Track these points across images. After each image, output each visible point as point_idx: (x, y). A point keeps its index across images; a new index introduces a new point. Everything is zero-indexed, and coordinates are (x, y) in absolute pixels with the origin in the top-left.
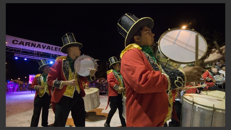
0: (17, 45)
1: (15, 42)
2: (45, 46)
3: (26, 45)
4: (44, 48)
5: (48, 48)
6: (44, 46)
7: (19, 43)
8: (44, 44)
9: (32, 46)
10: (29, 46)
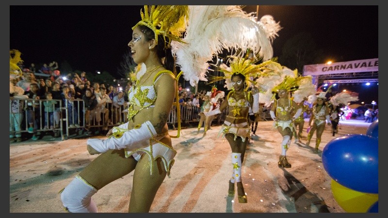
0: (326, 72)
1: (325, 69)
2: (359, 64)
3: (335, 69)
4: (356, 67)
5: (364, 65)
6: (357, 65)
7: (327, 69)
8: (357, 62)
9: (341, 69)
10: (338, 69)
